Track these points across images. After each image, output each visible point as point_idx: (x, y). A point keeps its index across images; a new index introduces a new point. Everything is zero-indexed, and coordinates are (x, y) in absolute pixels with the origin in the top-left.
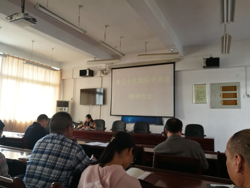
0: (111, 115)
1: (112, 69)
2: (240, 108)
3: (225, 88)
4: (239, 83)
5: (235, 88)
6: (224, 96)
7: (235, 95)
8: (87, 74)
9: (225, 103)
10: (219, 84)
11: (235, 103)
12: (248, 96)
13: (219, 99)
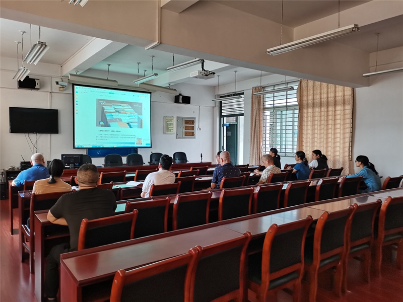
0: (74, 148)
1: (73, 85)
2: (195, 138)
3: (187, 122)
4: (195, 118)
5: (193, 122)
6: (186, 128)
7: (193, 128)
9: (187, 134)
10: (183, 118)
11: (193, 134)
12: (200, 129)
13: (183, 130)
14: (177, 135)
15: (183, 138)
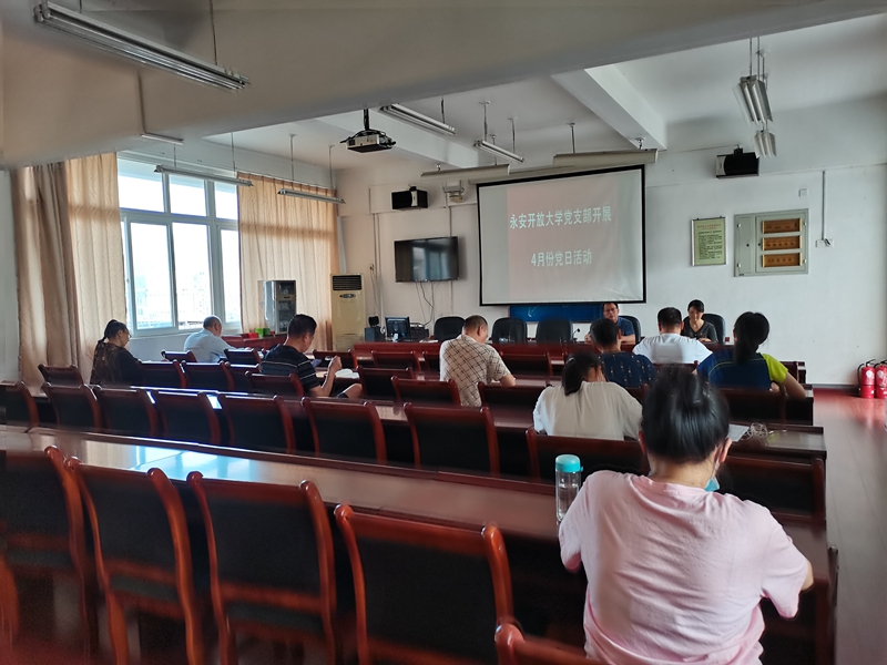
0: (481, 305)
1: (479, 186)
2: (805, 271)
3: (771, 226)
4: (805, 212)
5: (795, 224)
6: (770, 244)
7: (796, 243)
8: (414, 203)
9: (772, 262)
10: (756, 216)
11: (795, 260)
12: (827, 242)
13: (755, 252)
14: (736, 265)
15: (757, 273)
